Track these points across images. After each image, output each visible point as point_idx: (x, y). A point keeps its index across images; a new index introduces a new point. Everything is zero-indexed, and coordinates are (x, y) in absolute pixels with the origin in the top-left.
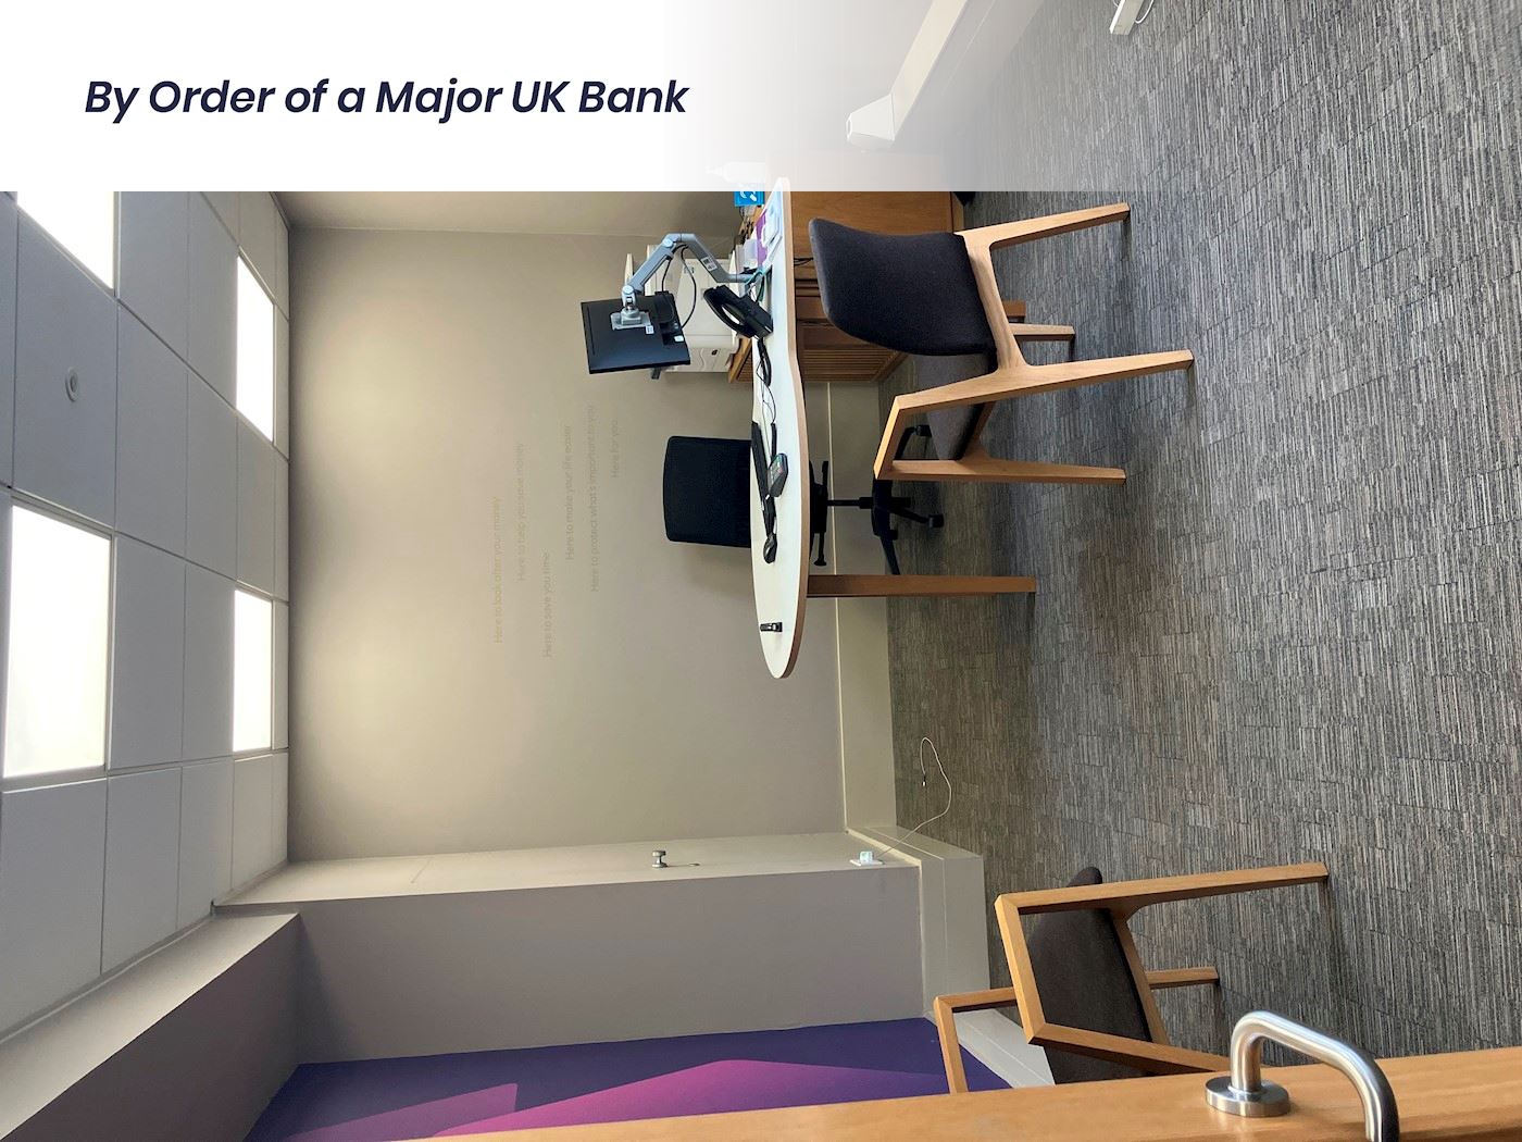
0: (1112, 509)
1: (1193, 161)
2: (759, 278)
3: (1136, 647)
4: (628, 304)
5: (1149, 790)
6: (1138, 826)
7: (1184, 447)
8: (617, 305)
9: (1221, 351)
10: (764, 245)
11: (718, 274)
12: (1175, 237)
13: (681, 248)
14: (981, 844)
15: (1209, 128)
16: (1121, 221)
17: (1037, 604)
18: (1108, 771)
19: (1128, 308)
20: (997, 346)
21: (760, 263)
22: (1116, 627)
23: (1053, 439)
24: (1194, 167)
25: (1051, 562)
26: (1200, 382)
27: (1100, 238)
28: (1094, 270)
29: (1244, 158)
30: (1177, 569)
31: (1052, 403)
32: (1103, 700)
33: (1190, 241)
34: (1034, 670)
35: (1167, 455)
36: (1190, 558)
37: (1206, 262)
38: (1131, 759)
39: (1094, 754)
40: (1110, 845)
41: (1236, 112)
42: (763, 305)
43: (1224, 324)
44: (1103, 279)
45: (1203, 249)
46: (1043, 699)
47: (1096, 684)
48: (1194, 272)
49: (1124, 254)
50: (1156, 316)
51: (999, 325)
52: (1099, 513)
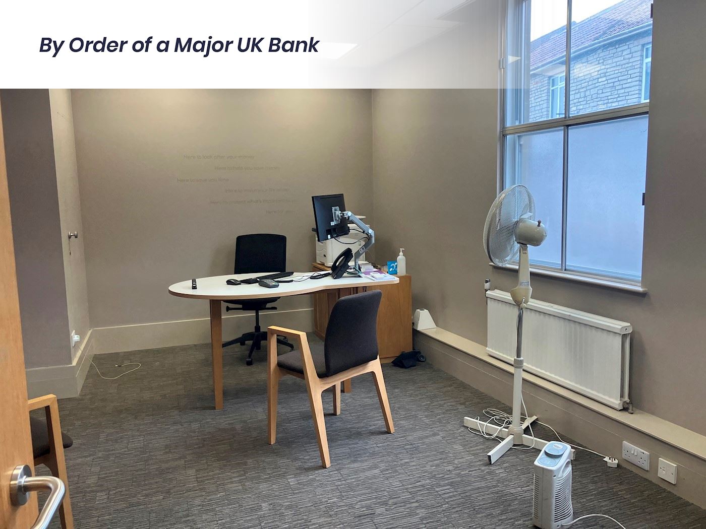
0: (257, 440)
1: (413, 458)
2: (357, 272)
3: (189, 458)
4: (343, 214)
5: (115, 472)
6: (96, 469)
7: (286, 469)
8: (343, 209)
9: (330, 480)
10: (371, 273)
11: (358, 254)
12: (381, 454)
13: (369, 237)
14: (85, 395)
15: (427, 463)
16: (386, 430)
17: (210, 411)
18: (125, 451)
19: (349, 437)
20: (330, 378)
21: (363, 273)
22: (199, 448)
23: (289, 410)
24: (411, 459)
25: (231, 415)
26: (317, 472)
27: (380, 422)
28: (365, 421)
29: (415, 479)
30: (229, 472)
31: (305, 408)
32: (163, 445)
33: (379, 461)
34: (176, 412)
35: (282, 462)
36: (235, 477)
37: (370, 468)
38: (132, 462)
39: (134, 444)
40: (86, 457)
41: (434, 473)
42: (345, 274)
43: (343, 479)
44: (362, 425)
45: (375, 467)
46: (162, 418)
47: (170, 441)
48: (366, 464)
49: (373, 433)
50: (346, 450)
51: (339, 378)
52: (254, 434)
